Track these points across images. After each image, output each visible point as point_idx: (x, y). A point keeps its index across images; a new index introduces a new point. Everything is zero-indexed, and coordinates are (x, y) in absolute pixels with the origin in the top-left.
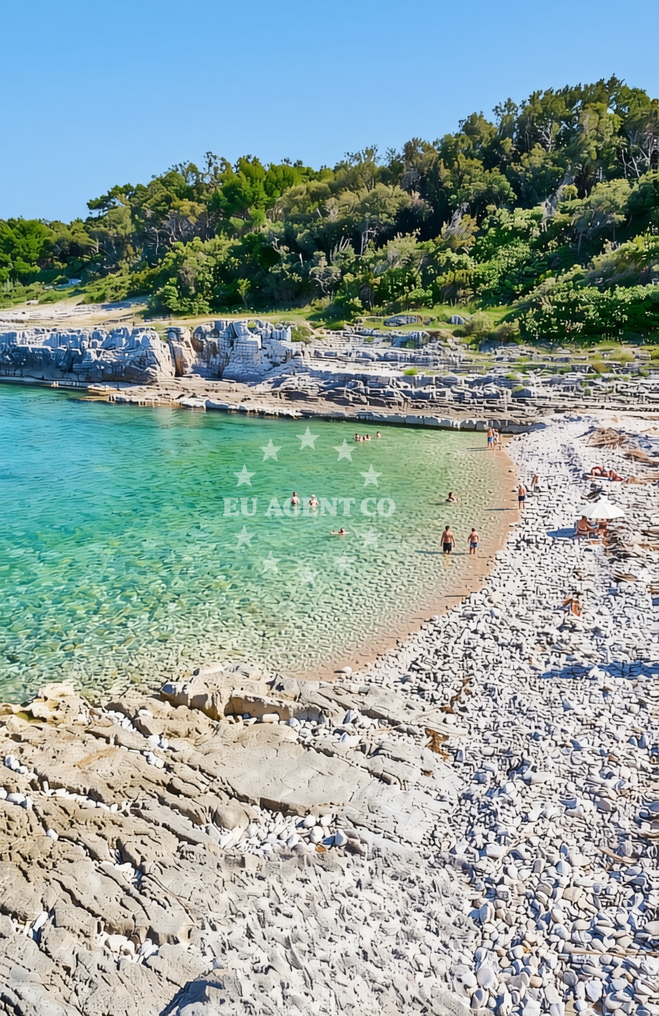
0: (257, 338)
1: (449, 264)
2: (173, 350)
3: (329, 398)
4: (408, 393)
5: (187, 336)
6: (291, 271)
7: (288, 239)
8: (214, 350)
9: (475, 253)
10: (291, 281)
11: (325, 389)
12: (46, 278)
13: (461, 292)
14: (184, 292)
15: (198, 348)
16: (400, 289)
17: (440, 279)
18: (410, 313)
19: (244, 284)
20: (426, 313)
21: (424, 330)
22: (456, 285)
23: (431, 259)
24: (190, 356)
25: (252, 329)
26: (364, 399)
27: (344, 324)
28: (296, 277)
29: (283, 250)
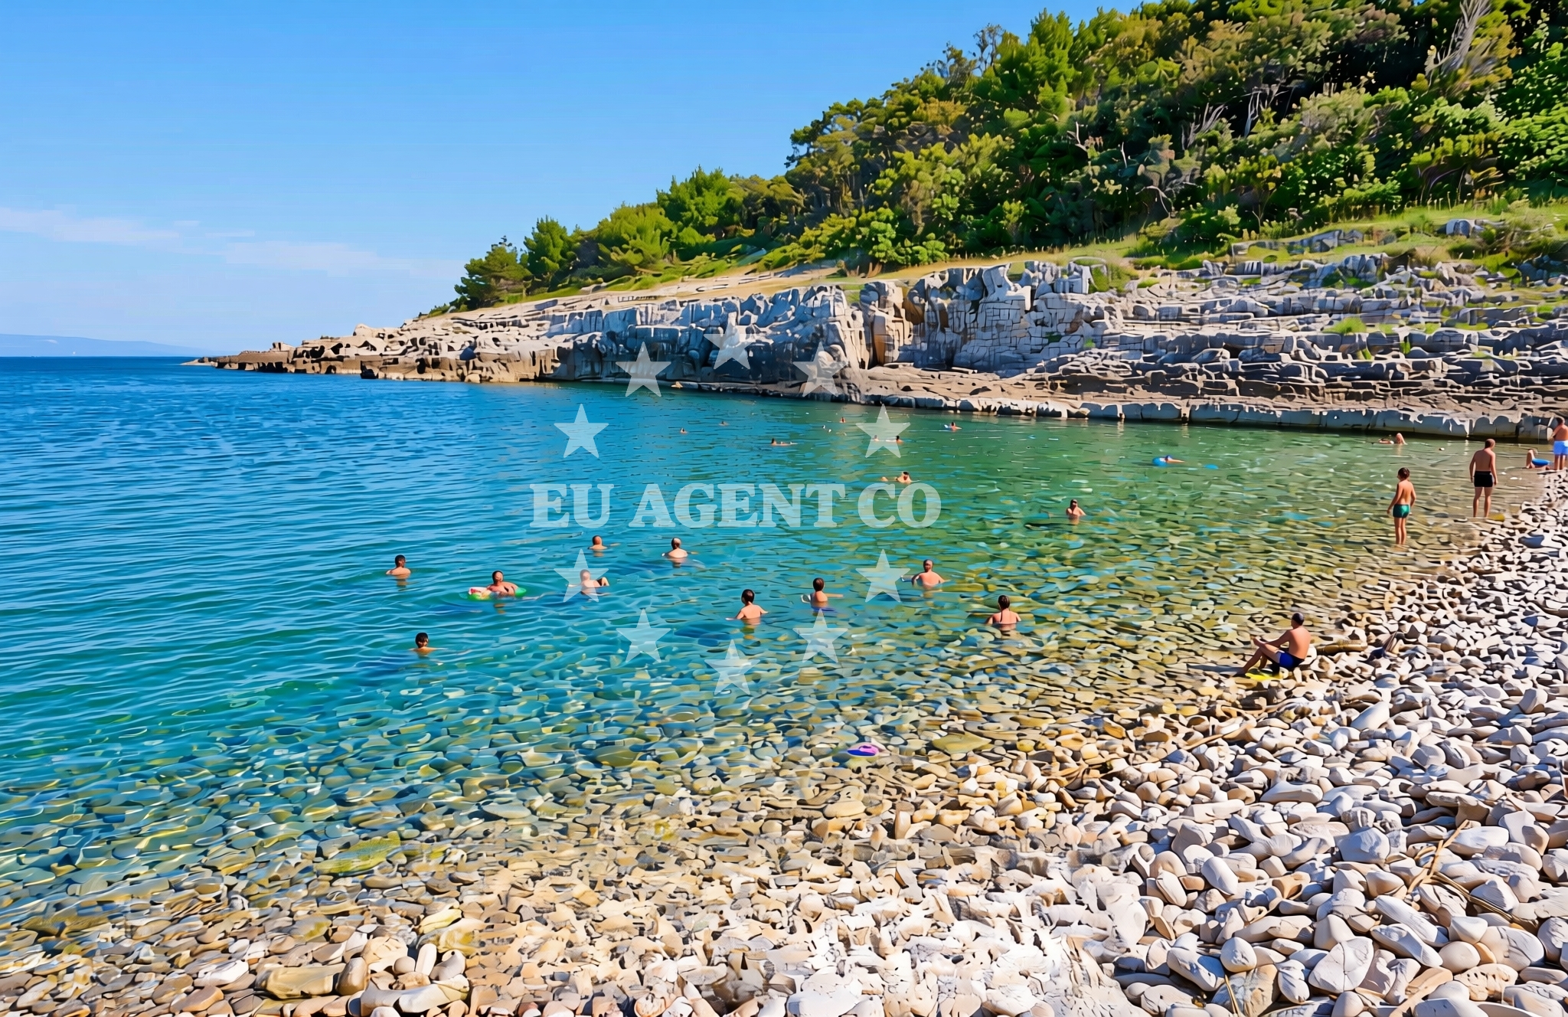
0: (1026, 292)
1: (1442, 128)
2: (870, 324)
3: (1152, 386)
4: (1334, 370)
5: (896, 297)
6: (1102, 177)
7: (1103, 127)
8: (943, 318)
9: (1510, 101)
10: (1103, 196)
11: (1145, 369)
12: (720, 251)
13: (1471, 177)
14: (905, 231)
15: (914, 317)
16: (1325, 186)
17: (1417, 158)
18: (1345, 225)
19: (1014, 209)
20: (1384, 223)
21: (1380, 252)
22: (1458, 164)
23: (1399, 120)
24: (900, 333)
25: (1016, 278)
26: (1232, 384)
27: (1204, 257)
28: (1112, 187)
29: (1090, 147)
